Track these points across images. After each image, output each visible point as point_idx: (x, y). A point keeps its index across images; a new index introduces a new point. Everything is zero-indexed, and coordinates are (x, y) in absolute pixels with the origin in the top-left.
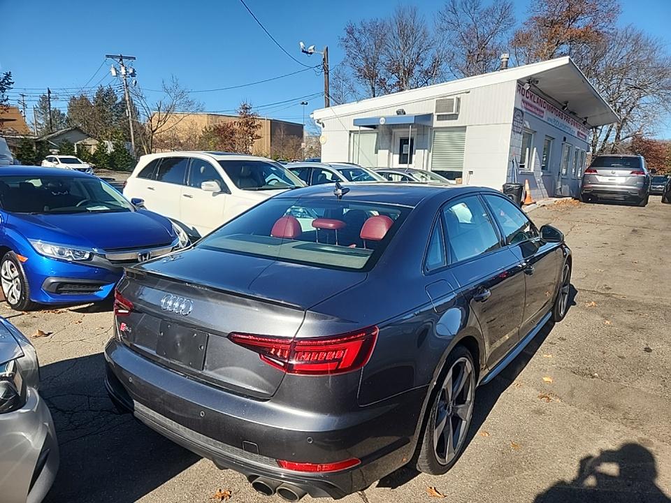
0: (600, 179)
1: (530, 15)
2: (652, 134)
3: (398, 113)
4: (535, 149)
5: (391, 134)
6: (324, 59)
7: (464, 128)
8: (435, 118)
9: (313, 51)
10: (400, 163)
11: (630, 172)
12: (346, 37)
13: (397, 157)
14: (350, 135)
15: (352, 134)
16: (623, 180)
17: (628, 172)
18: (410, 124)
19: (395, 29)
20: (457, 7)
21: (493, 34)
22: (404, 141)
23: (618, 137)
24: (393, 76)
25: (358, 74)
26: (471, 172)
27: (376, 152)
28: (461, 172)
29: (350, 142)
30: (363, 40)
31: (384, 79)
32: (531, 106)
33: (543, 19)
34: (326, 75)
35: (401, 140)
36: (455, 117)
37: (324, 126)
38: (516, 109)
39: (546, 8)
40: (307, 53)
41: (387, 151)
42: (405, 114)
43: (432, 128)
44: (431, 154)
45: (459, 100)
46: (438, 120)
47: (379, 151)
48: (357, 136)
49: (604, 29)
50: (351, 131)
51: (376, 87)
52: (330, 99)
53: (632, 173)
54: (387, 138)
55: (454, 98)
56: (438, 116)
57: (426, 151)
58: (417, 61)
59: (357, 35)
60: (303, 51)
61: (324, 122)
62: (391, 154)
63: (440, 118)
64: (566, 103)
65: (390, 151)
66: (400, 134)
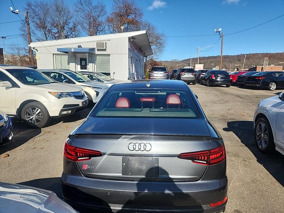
0: (155, 75)
1: (113, 11)
2: (156, 59)
3: (79, 47)
4: (134, 64)
5: (75, 56)
6: (26, 17)
7: (109, 55)
8: (96, 50)
9: (18, 12)
10: (81, 69)
11: (163, 72)
12: (27, 7)
13: (79, 66)
14: (53, 56)
15: (54, 55)
16: (162, 75)
17: (163, 73)
18: (87, 52)
19: (54, 8)
20: (82, 2)
21: (99, 16)
22: (81, 60)
23: (146, 60)
24: (55, 28)
25: (36, 26)
26: (114, 73)
27: (69, 64)
28: (110, 73)
29: (53, 59)
30: (37, 10)
31: (51, 30)
32: (132, 47)
33: (117, 13)
34: (28, 25)
35: (80, 59)
36: (105, 50)
37: (37, 51)
38: (129, 49)
39: (118, 9)
40: (15, 13)
41: (75, 63)
42: (82, 47)
43: (95, 54)
44: (95, 65)
45: (106, 43)
46: (97, 51)
47: (70, 63)
48: (57, 56)
49: (139, 21)
50: (53, 54)
51: (47, 33)
52: (31, 37)
53: (164, 73)
54: (74, 58)
55: (104, 42)
56: (97, 49)
57: (94, 64)
58: (66, 23)
59: (33, 7)
60: (12, 12)
61: (37, 49)
62: (76, 65)
63: (98, 50)
64: (141, 47)
65: (76, 64)
66: (80, 56)
